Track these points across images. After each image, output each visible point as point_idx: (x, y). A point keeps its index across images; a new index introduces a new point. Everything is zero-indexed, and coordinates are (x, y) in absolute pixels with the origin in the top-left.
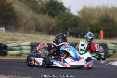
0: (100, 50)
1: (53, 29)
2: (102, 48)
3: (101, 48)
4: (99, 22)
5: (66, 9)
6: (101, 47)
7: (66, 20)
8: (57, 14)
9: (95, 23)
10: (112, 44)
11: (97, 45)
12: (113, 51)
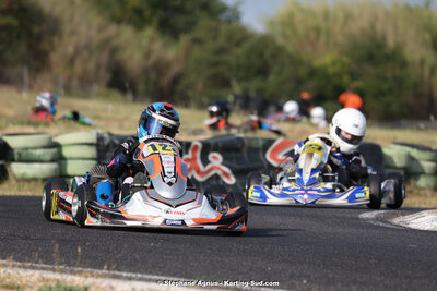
1: (176, 80)
4: (346, 59)
5: (223, 8)
8: (189, 27)
9: (334, 63)
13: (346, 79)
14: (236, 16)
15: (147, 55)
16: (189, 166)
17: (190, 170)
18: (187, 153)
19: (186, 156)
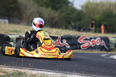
0: (101, 44)
2: (103, 42)
5: (69, 2)
6: (102, 40)
7: (69, 14)
10: (113, 38)
11: (99, 39)
12: (114, 45)
13: (102, 22)
14: (73, 4)
15: (49, 15)
16: (57, 43)
17: (58, 44)
18: (57, 39)
19: (57, 40)
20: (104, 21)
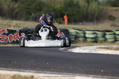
0: (61, 36)
1: (17, 13)
3: (62, 34)
4: (63, 6)
7: (29, 5)
10: (73, 30)
11: (59, 31)
12: (74, 37)
13: (64, 11)
19: (15, 34)
20: (66, 11)
